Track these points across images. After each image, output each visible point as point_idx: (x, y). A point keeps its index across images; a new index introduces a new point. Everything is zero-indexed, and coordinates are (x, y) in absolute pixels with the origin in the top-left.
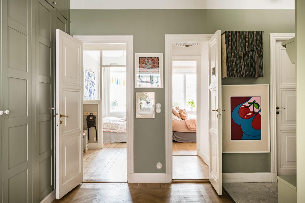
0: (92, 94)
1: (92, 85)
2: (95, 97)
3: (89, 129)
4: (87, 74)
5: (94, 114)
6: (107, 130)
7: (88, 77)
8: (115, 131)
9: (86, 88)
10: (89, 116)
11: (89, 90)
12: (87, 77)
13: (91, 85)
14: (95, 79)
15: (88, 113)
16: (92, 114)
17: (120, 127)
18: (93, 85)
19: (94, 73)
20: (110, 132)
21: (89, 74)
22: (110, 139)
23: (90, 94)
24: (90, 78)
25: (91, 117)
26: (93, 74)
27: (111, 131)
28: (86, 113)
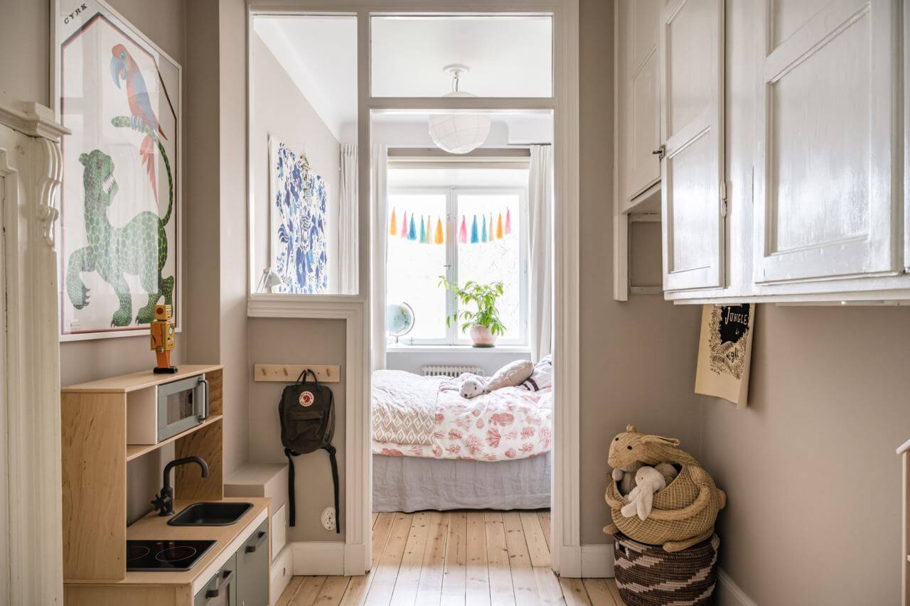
0: (311, 270)
1: (312, 232)
2: (324, 285)
3: (296, 460)
4: (287, 171)
5: (322, 378)
6: (385, 446)
7: (293, 188)
8: (427, 452)
9: (283, 240)
10: (292, 391)
11: (299, 253)
12: (289, 188)
13: (305, 228)
14: (323, 210)
15: (288, 367)
16: (310, 379)
17: (449, 430)
18: (314, 230)
19: (319, 177)
20: (400, 456)
21: (296, 174)
22: (401, 491)
23: (301, 271)
24: (301, 194)
25: (305, 393)
26: (317, 184)
27: (406, 450)
28: (279, 367)
